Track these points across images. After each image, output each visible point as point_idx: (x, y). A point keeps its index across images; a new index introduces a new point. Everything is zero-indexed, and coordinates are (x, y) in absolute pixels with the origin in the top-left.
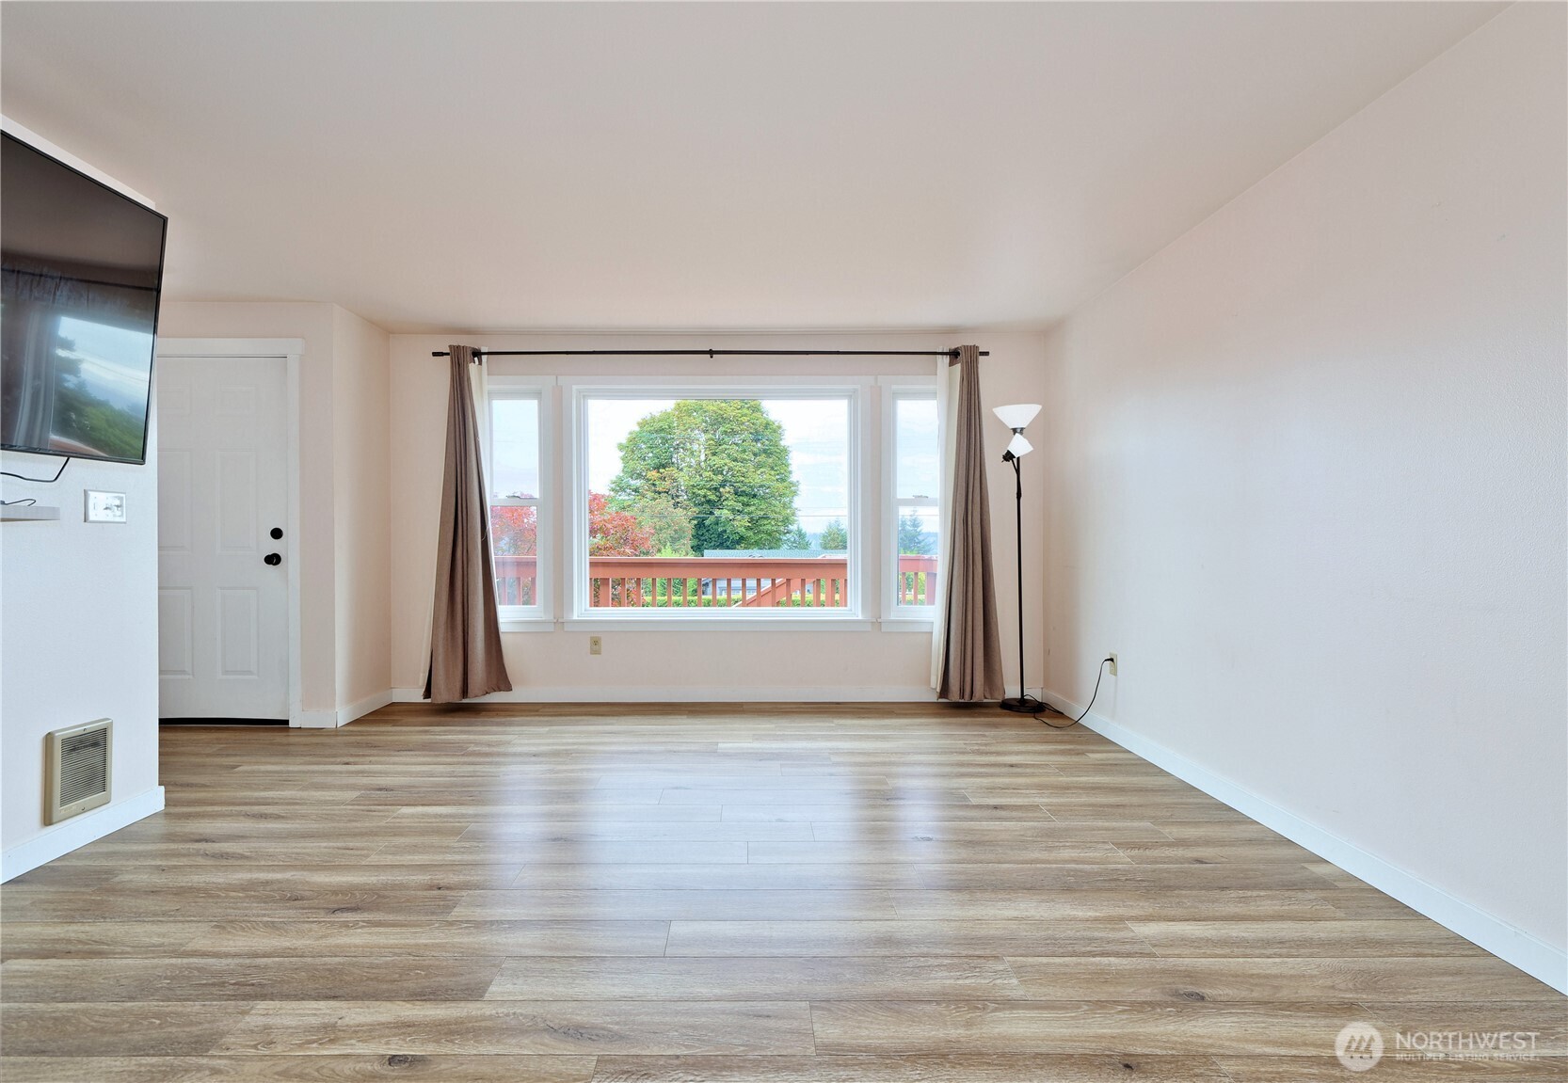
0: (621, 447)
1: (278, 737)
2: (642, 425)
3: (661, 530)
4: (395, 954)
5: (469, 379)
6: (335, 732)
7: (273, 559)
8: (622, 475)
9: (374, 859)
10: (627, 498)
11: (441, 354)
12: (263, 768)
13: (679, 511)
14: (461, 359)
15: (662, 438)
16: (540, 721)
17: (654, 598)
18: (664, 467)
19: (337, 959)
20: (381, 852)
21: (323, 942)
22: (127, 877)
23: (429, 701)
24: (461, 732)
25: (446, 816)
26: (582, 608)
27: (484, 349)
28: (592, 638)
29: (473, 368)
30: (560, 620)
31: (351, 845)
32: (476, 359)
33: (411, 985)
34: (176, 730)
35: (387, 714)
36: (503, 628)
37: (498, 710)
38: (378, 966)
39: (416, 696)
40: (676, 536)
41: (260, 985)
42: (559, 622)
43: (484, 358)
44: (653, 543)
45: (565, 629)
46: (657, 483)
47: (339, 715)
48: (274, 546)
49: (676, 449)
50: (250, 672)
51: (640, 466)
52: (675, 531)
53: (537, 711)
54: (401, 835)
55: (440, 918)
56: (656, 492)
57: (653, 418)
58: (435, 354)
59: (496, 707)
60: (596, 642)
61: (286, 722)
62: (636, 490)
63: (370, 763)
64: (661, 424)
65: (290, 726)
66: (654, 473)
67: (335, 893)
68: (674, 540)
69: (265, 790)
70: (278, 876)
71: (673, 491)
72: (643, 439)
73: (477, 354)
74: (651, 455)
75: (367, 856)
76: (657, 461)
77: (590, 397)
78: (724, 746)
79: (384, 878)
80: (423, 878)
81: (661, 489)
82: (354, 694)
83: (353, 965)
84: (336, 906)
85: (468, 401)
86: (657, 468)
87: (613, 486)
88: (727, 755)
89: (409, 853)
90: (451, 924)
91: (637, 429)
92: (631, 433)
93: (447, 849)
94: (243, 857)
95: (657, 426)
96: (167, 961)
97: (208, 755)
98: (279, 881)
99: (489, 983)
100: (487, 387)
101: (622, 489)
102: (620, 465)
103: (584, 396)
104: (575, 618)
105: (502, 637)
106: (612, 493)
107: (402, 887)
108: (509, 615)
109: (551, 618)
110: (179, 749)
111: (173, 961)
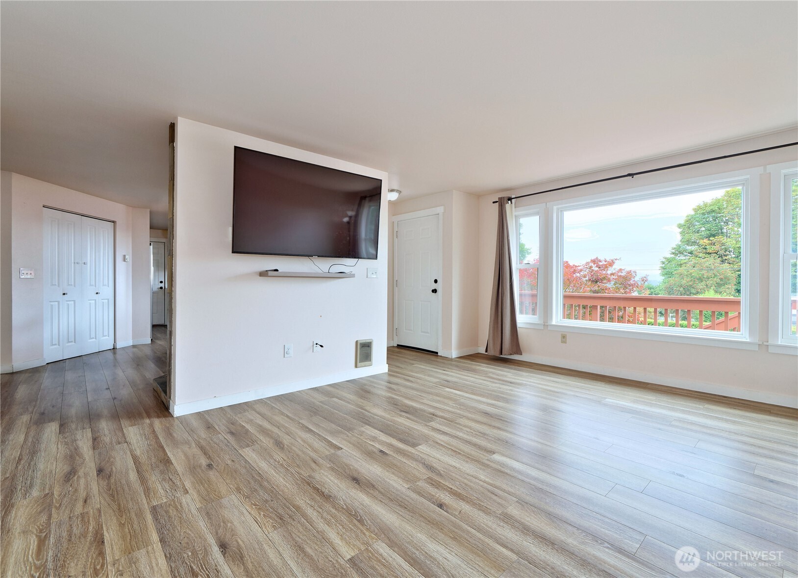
0: (680, 226)
1: (433, 358)
2: (695, 210)
3: (708, 278)
4: (405, 428)
5: (505, 211)
6: (451, 360)
7: (435, 291)
8: (680, 243)
9: (425, 401)
10: (685, 258)
11: (496, 202)
12: (420, 366)
13: (726, 265)
14: (502, 203)
15: (713, 217)
16: (531, 371)
17: (666, 320)
18: (714, 236)
19: (391, 423)
20: (428, 400)
21: (392, 418)
22: (366, 387)
23: (486, 353)
24: (493, 368)
25: (459, 395)
26: (558, 318)
27: (513, 197)
28: (562, 334)
29: (508, 206)
30: (547, 324)
31: (422, 395)
32: (509, 202)
33: (401, 436)
34: (405, 349)
35: (474, 357)
36: (519, 325)
37: (515, 363)
38: (398, 429)
39: (482, 350)
40: (722, 283)
41: (371, 422)
42: (546, 325)
43: (513, 200)
44: (701, 287)
45: (549, 329)
46: (708, 247)
47: (454, 354)
48: (434, 286)
49: (726, 223)
50: (428, 333)
51: (694, 237)
52: (721, 279)
53: (531, 366)
54: (439, 396)
55: (425, 423)
56: (706, 253)
57: (706, 205)
58: (494, 202)
59: (516, 361)
60: (564, 337)
61: (437, 353)
62: (691, 253)
63: (452, 372)
64: (711, 207)
65: (439, 354)
66: (706, 241)
67: (406, 406)
68: (719, 285)
69: (416, 373)
70: (397, 397)
71: (722, 252)
72: (697, 219)
73: (510, 199)
74: (704, 229)
75: (423, 399)
76: (708, 232)
77: (566, 210)
78: (610, 400)
79: (422, 407)
80: (432, 410)
81: (711, 251)
82: (460, 346)
83: (393, 426)
84: (403, 410)
85: (505, 221)
86: (708, 237)
87: (673, 251)
88: (605, 405)
89: (436, 402)
90: (427, 426)
91: (693, 213)
92: (687, 216)
93: (448, 405)
94: (394, 390)
95: (708, 209)
96: (359, 409)
97: (410, 359)
98: (396, 399)
99: (420, 445)
100: (514, 213)
101: (681, 253)
102: (679, 237)
103: (561, 211)
104: (553, 324)
105: (518, 329)
106: (673, 256)
107: (424, 411)
108: (522, 319)
109: (542, 322)
110: (406, 356)
111: (360, 410)
